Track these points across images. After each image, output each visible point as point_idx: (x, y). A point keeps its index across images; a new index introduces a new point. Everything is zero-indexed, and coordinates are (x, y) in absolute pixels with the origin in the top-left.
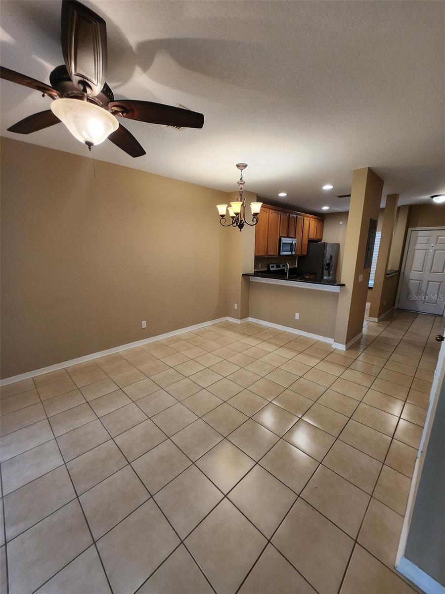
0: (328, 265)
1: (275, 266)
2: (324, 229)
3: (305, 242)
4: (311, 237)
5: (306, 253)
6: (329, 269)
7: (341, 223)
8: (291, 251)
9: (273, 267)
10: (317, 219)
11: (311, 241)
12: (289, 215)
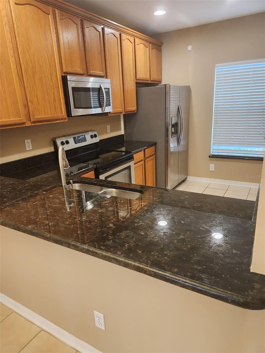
0: (175, 126)
1: (71, 140)
2: (163, 61)
3: (131, 86)
4: (139, 76)
5: (134, 108)
6: (176, 133)
7: (190, 48)
8: (101, 106)
9: (67, 142)
10: (150, 43)
11: (140, 84)
12: (103, 29)
